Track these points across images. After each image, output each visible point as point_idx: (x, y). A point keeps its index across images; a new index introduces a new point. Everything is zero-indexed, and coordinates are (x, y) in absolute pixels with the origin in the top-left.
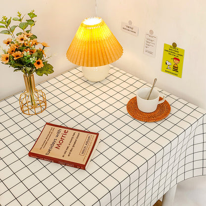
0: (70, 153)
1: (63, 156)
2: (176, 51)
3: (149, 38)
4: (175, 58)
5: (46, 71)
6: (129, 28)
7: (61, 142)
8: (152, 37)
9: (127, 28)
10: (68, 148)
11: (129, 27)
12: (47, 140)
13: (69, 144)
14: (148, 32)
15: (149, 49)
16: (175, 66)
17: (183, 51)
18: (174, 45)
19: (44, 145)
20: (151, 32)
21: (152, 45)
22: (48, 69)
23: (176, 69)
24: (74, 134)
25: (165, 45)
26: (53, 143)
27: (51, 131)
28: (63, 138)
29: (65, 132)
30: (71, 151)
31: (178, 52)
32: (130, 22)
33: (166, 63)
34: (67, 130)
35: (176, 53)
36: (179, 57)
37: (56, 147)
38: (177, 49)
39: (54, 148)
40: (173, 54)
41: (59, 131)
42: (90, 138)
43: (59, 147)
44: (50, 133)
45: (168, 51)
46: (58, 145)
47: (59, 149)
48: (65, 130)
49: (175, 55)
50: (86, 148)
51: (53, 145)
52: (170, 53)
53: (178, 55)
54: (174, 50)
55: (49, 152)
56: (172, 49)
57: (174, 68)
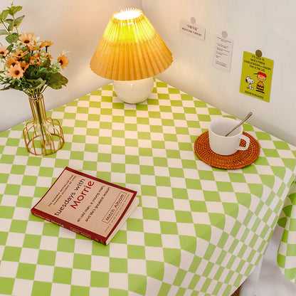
0: (89, 217)
1: (78, 221)
2: (260, 62)
3: (222, 43)
4: (259, 73)
6: (191, 29)
7: (81, 198)
8: (226, 41)
10: (88, 208)
11: (191, 27)
12: (61, 193)
13: (92, 203)
14: (220, 35)
15: (222, 59)
16: (260, 84)
17: (272, 62)
18: (259, 53)
19: (56, 200)
20: (225, 34)
21: (225, 53)
23: (260, 89)
24: (102, 188)
26: (69, 199)
27: (71, 180)
28: (85, 192)
29: (90, 184)
30: (91, 214)
31: (264, 64)
32: (193, 20)
33: (246, 80)
34: (92, 181)
37: (72, 206)
38: (263, 60)
39: (69, 206)
40: (257, 66)
41: (81, 181)
42: (123, 198)
43: (77, 205)
44: (68, 183)
45: (249, 62)
46: (75, 202)
47: (75, 208)
48: (90, 182)
49: (259, 69)
50: (114, 213)
51: (68, 202)
52: (252, 65)
53: (264, 69)
54: (258, 60)
55: (61, 211)
56: (255, 59)
57: (259, 87)
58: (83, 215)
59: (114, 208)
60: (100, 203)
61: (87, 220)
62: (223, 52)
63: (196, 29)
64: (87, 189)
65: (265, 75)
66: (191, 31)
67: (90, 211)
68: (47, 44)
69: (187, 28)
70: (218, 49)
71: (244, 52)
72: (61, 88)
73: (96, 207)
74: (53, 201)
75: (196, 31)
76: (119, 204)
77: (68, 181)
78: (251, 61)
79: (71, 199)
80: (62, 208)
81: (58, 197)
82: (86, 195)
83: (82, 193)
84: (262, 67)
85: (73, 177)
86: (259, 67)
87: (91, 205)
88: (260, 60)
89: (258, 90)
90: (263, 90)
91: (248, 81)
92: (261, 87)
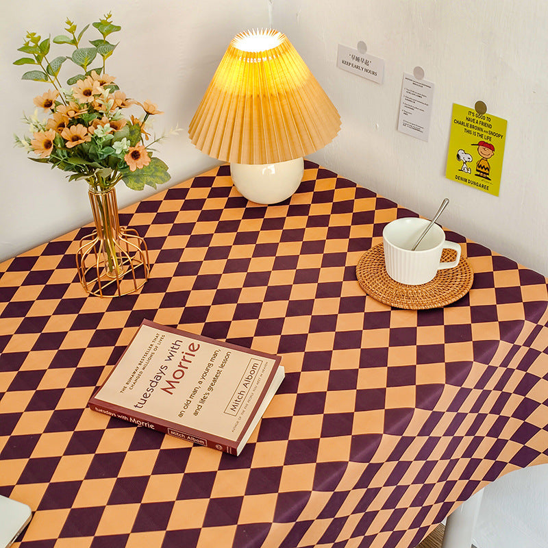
0: (199, 407)
1: (181, 415)
2: (485, 124)
4: (482, 144)
5: (152, 176)
6: (358, 62)
7: (179, 374)
8: (422, 85)
9: (354, 62)
10: (195, 391)
11: (358, 59)
12: (141, 367)
13: (200, 382)
14: (411, 74)
15: (414, 118)
16: (483, 163)
17: (504, 123)
18: (481, 107)
19: (133, 381)
20: (419, 72)
21: (420, 106)
22: (157, 170)
23: (483, 171)
24: (215, 355)
25: (456, 107)
26: (158, 377)
27: (155, 344)
28: (184, 364)
30: (203, 401)
31: (490, 126)
32: (362, 46)
34: (197, 342)
35: (485, 128)
36: (494, 141)
37: (164, 389)
38: (489, 119)
39: (157, 389)
40: (477, 131)
41: (175, 344)
42: (257, 368)
43: (173, 387)
44: (152, 349)
45: (463, 123)
46: (169, 382)
47: (171, 394)
48: (193, 344)
49: (481, 136)
50: (244, 397)
51: (157, 383)
52: (468, 129)
53: (490, 136)
54: (479, 120)
55: (146, 401)
56: (475, 117)
57: (480, 169)
58: (187, 405)
59: (244, 388)
60: (215, 380)
61: (196, 413)
62: (416, 104)
63: (367, 63)
64: (188, 358)
65: (491, 147)
66: (358, 67)
67: (199, 396)
70: (408, 99)
71: (454, 105)
73: (210, 389)
74: (127, 383)
75: (367, 67)
76: (252, 381)
77: (152, 345)
78: (467, 122)
79: (161, 377)
80: (146, 393)
81: (136, 375)
82: (187, 368)
83: (180, 366)
84: (487, 132)
85: (159, 338)
86: (481, 133)
87: (200, 385)
88: (482, 120)
89: (479, 173)
90: (488, 174)
91: (462, 158)
92: (485, 169)
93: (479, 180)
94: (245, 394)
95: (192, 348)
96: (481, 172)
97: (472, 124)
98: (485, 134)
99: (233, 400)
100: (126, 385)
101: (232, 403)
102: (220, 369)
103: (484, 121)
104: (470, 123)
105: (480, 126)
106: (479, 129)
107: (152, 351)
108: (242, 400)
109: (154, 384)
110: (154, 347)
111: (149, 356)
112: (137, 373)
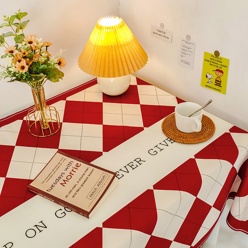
0: (75, 194)
1: (66, 197)
3: (186, 44)
4: (217, 70)
6: (160, 33)
7: (69, 177)
8: (190, 43)
9: (159, 33)
11: (160, 31)
12: (53, 172)
13: (78, 182)
14: (185, 38)
15: (186, 58)
16: (218, 79)
17: (228, 61)
18: (217, 53)
19: (48, 178)
20: (188, 37)
21: (189, 53)
23: (218, 83)
24: (87, 169)
25: (206, 54)
26: (60, 178)
28: (72, 173)
30: (77, 191)
31: (221, 62)
32: (162, 25)
34: (80, 163)
36: (223, 69)
37: (61, 184)
38: (221, 59)
39: (58, 183)
40: (215, 64)
41: (70, 163)
42: (105, 178)
43: (66, 183)
44: (59, 164)
45: (209, 61)
46: (64, 181)
47: (64, 186)
48: (78, 164)
49: (217, 67)
50: (97, 191)
51: (59, 180)
52: (211, 63)
53: (221, 67)
54: (216, 59)
55: (52, 188)
56: (214, 58)
57: (217, 82)
58: (70, 192)
59: (97, 187)
60: (85, 182)
61: (73, 197)
62: (187, 52)
63: (164, 33)
64: (75, 170)
65: (222, 72)
66: (160, 35)
67: (76, 188)
68: (46, 45)
69: (156, 32)
70: (183, 50)
71: (205, 52)
72: (58, 81)
73: (82, 185)
74: (45, 179)
75: (164, 35)
76: (101, 183)
77: (59, 162)
78: (211, 60)
79: (61, 178)
80: (53, 185)
81: (50, 176)
82: (73, 175)
83: (71, 173)
84: (220, 65)
85: (63, 159)
86: (217, 65)
87: (78, 183)
88: (218, 59)
89: (216, 84)
90: (220, 84)
91: (208, 77)
92: (219, 82)
93: (217, 87)
94: (97, 190)
95: (77, 166)
96: (217, 83)
97: (213, 61)
98: (219, 66)
99: (91, 192)
100: (45, 180)
101: (90, 193)
102: (88, 177)
103: (219, 60)
104: (212, 61)
105: (217, 62)
106: (216, 63)
107: (59, 165)
108: (95, 192)
109: (57, 181)
110: (60, 163)
111: (57, 167)
112: (51, 175)
